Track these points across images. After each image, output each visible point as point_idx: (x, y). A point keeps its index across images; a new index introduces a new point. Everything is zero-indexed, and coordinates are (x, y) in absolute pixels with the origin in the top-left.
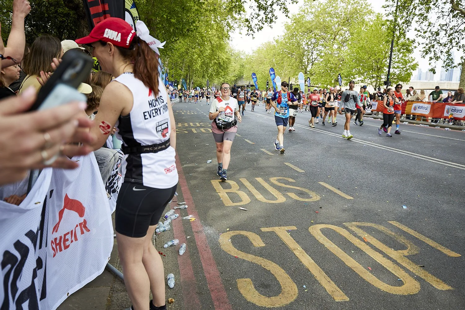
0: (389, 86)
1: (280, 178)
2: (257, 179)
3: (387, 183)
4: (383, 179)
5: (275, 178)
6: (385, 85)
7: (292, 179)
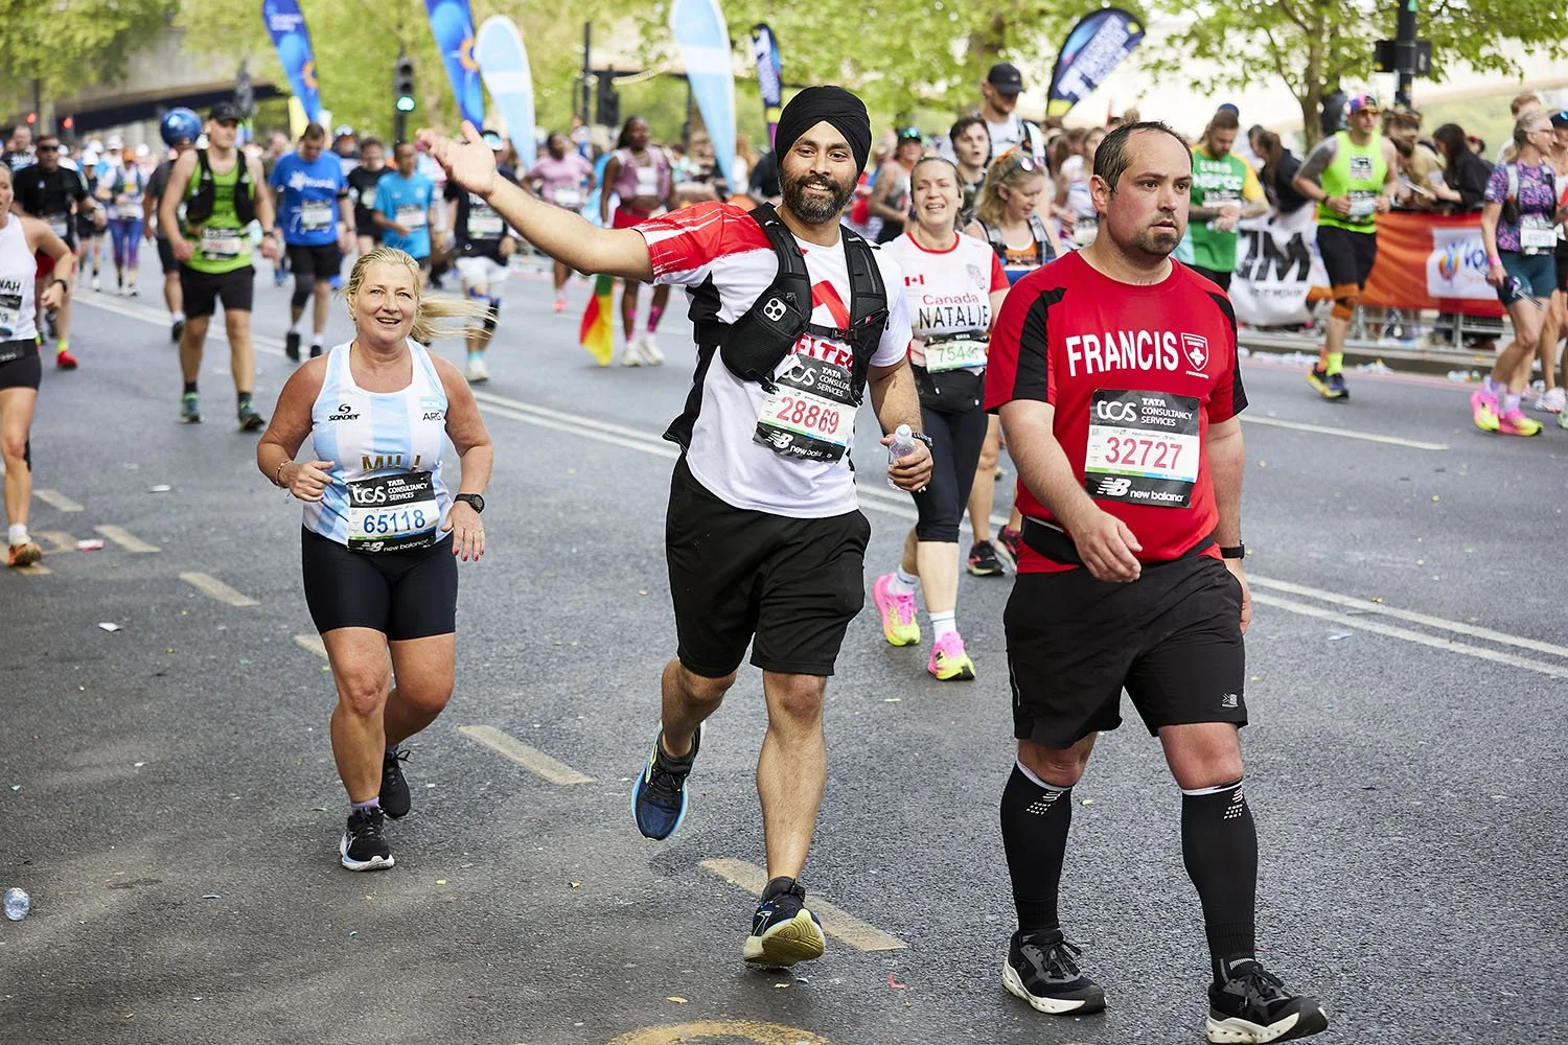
1: (701, 1029)
5: (662, 1035)
7: (810, 1035)
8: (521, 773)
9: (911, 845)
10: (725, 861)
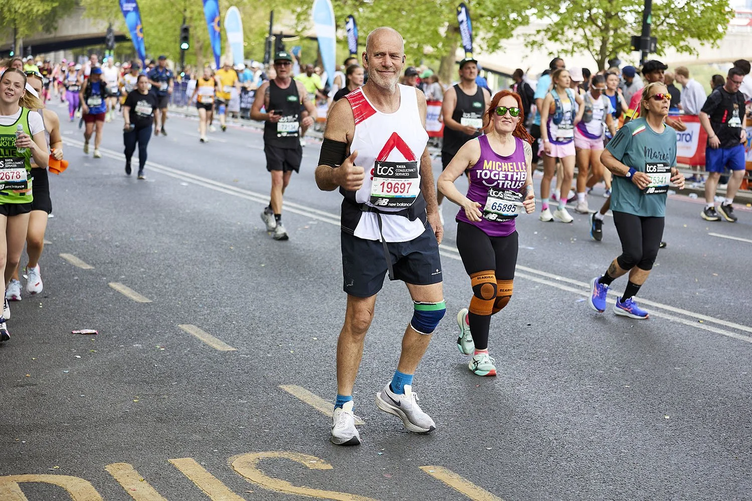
0: (651, 52)
1: (269, 454)
2: (177, 462)
3: (674, 460)
4: (659, 443)
5: (252, 457)
6: (637, 49)
7: (317, 458)
8: (204, 345)
9: (374, 382)
10: (290, 386)
